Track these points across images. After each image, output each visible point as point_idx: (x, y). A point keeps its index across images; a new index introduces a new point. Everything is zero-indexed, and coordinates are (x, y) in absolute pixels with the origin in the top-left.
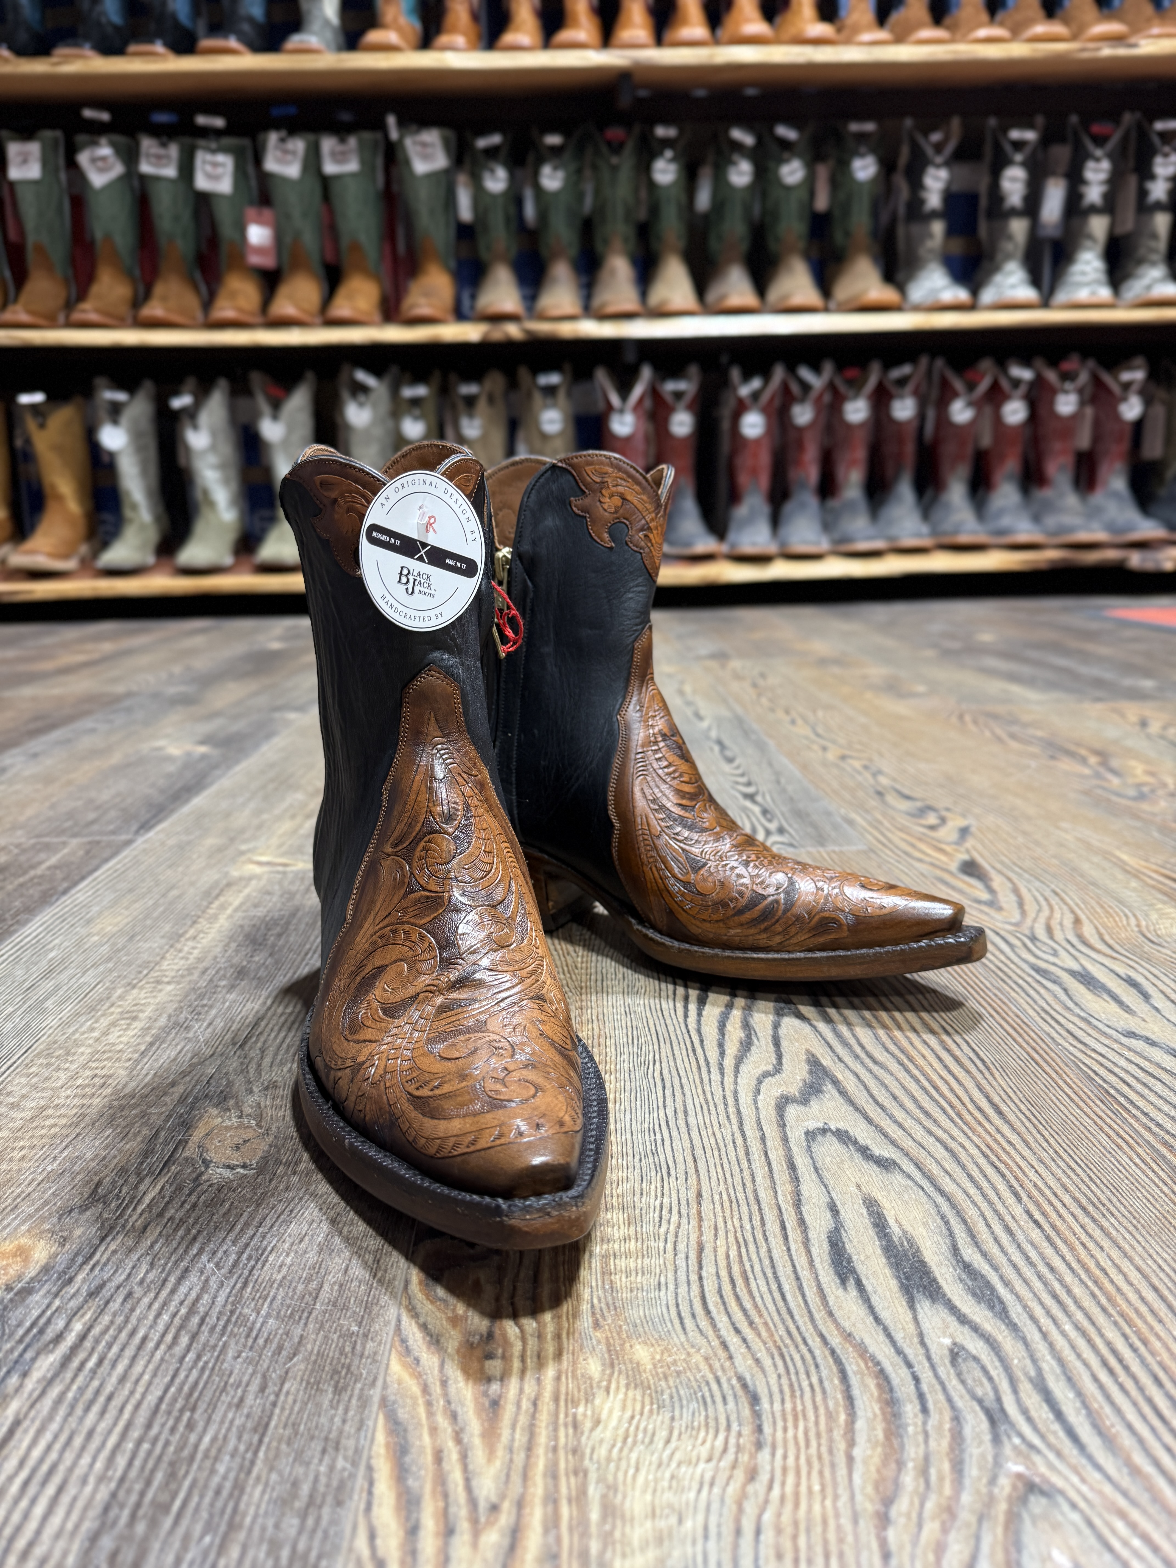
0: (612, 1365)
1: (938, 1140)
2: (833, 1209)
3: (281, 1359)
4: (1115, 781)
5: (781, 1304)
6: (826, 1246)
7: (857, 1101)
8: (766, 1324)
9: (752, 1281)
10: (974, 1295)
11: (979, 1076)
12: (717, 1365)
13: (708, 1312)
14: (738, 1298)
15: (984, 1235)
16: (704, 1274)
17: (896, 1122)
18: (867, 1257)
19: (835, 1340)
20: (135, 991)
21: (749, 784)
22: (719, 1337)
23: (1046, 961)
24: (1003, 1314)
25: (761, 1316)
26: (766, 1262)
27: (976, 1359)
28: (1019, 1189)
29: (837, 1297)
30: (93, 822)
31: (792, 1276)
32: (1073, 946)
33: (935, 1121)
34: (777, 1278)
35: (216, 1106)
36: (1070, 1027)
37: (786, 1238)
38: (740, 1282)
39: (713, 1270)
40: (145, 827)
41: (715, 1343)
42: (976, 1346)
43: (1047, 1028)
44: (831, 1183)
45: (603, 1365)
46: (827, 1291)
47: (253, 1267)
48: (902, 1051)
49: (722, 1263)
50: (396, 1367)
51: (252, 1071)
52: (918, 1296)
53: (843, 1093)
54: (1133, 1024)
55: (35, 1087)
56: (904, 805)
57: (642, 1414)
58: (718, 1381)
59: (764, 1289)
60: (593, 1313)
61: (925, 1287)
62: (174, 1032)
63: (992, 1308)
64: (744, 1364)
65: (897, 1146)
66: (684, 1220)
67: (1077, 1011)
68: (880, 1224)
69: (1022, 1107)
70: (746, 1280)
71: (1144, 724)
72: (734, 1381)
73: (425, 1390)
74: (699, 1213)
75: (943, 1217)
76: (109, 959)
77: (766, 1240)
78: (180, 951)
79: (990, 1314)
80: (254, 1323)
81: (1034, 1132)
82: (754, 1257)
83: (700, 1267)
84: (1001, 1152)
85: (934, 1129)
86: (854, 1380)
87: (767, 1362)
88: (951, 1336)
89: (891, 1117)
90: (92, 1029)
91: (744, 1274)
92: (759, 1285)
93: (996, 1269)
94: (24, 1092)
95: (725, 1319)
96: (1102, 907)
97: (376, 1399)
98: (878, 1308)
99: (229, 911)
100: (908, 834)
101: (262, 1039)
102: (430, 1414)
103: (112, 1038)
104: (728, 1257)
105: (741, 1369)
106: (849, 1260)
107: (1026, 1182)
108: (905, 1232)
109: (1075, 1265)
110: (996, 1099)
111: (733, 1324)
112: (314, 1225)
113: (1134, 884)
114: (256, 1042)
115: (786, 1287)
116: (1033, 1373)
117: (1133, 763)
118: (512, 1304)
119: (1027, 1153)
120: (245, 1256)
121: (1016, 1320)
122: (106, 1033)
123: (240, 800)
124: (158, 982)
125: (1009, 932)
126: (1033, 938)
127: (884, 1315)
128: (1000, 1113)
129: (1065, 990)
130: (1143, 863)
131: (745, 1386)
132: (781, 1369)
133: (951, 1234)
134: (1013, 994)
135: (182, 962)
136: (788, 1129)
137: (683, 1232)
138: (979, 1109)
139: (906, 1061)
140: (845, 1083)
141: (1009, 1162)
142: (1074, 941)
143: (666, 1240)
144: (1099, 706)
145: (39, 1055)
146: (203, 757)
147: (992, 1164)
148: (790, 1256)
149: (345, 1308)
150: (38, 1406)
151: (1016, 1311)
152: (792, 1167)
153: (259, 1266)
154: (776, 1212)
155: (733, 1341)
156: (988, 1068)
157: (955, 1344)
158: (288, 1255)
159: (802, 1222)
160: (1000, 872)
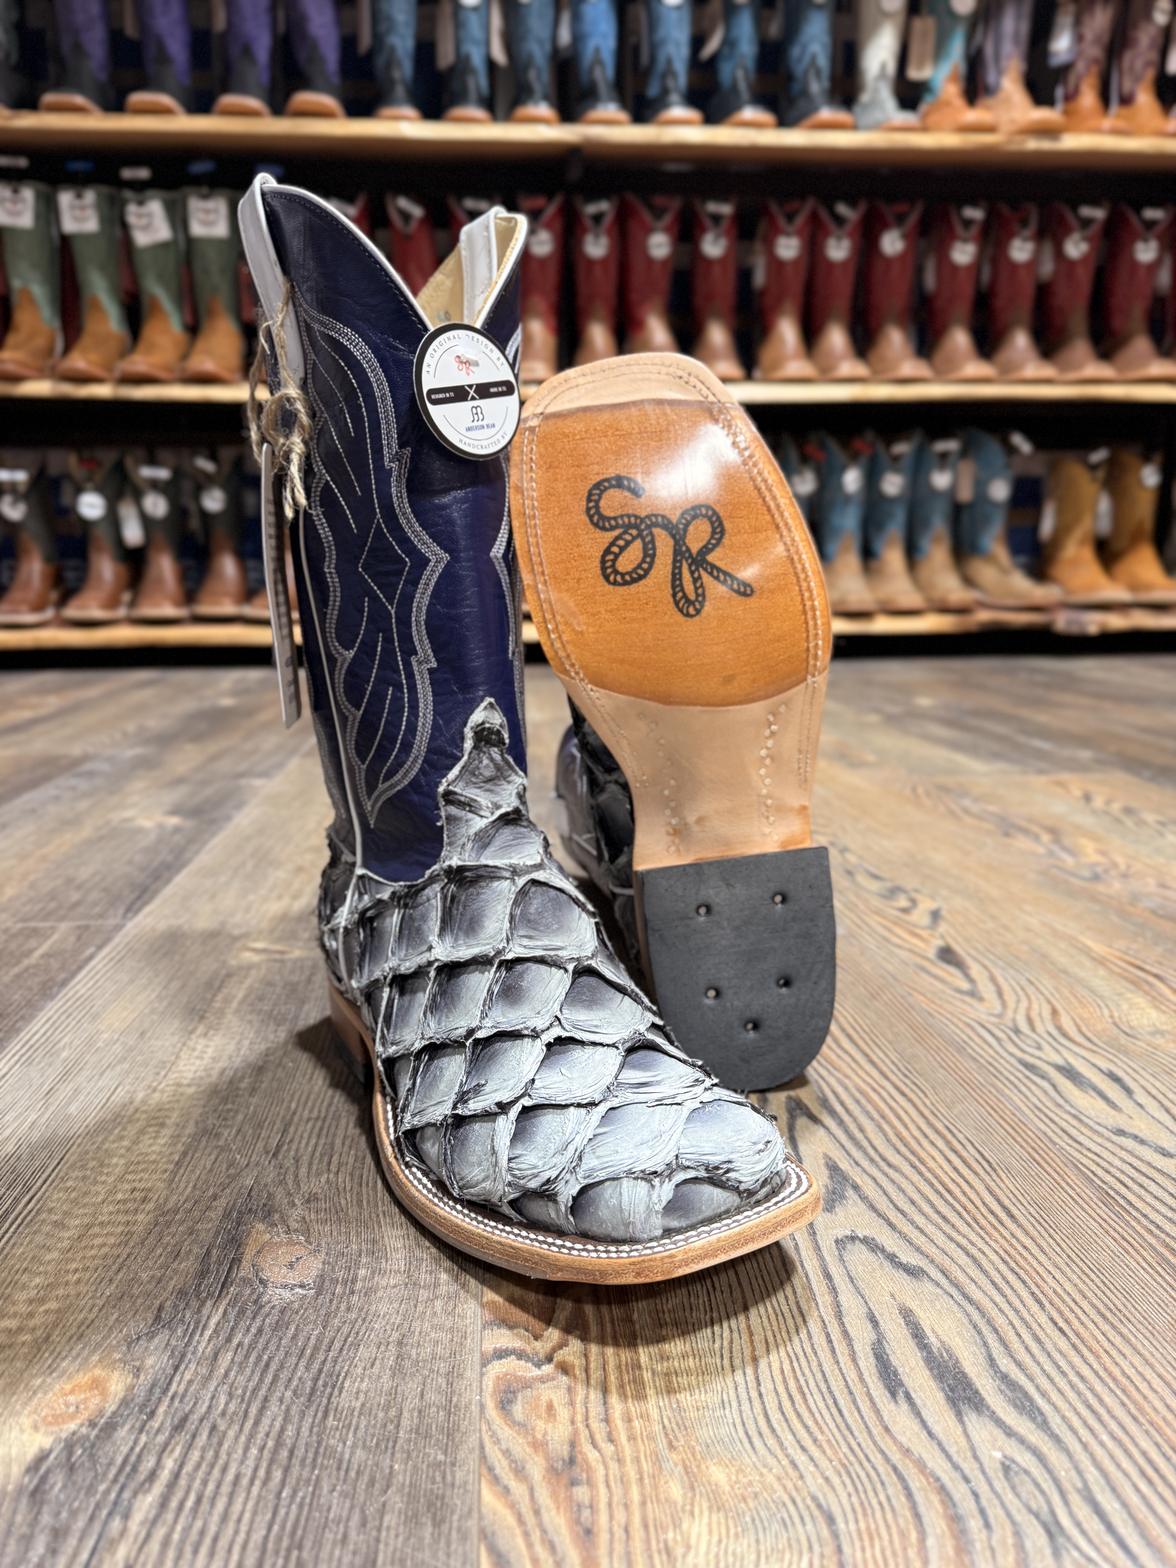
0: (692, 1488)
1: (959, 1245)
2: (873, 1320)
3: (376, 1492)
4: (1069, 861)
5: (839, 1419)
6: (872, 1360)
7: (878, 1206)
8: (829, 1441)
9: (808, 1396)
10: (1016, 1406)
11: (987, 1178)
12: (790, 1485)
13: (773, 1430)
14: (798, 1415)
15: (1016, 1345)
16: (763, 1390)
17: (918, 1228)
18: (912, 1369)
19: (896, 1457)
22: (787, 1456)
23: (1032, 1055)
24: (1044, 1425)
25: (822, 1433)
26: (819, 1376)
27: (1026, 1472)
28: (1041, 1296)
29: (890, 1412)
30: (77, 904)
31: (846, 1391)
32: (1055, 1039)
33: (953, 1226)
34: (831, 1392)
35: (263, 1220)
36: (1064, 1124)
37: (833, 1351)
38: (797, 1397)
39: (770, 1386)
40: (132, 909)
41: (785, 1462)
42: (1025, 1459)
43: (1043, 1127)
44: (867, 1292)
45: (683, 1487)
46: (880, 1405)
47: (331, 1395)
48: (913, 1153)
49: (778, 1379)
50: (488, 1496)
51: (290, 1182)
52: (965, 1408)
53: (864, 1198)
54: (1121, 1121)
55: (75, 1202)
56: (875, 886)
57: (728, 1537)
58: (794, 1502)
59: (821, 1405)
60: (666, 1434)
61: (969, 1399)
62: (204, 1140)
63: (1033, 1420)
64: (814, 1483)
65: (922, 1253)
66: (736, 1335)
67: (1068, 1108)
68: (918, 1335)
69: (1031, 1210)
70: (803, 1394)
71: (1087, 798)
72: (809, 1501)
73: (521, 1521)
74: (749, 1327)
75: (975, 1327)
76: (124, 1059)
77: (816, 1353)
78: (194, 1049)
79: (1032, 1426)
80: (342, 1454)
81: (1046, 1236)
82: (807, 1371)
83: (759, 1384)
84: (1018, 1258)
85: (954, 1234)
86: (919, 1497)
87: (836, 1481)
88: (1000, 1449)
89: (912, 1222)
90: (121, 1138)
91: (800, 1388)
92: (816, 1399)
93: (1031, 1379)
94: (65, 1208)
95: (790, 1437)
96: (1076, 997)
97: (475, 1531)
98: (930, 1421)
99: (234, 1005)
100: (884, 917)
101: (294, 1147)
102: (530, 1545)
103: (143, 1147)
104: (782, 1372)
105: (813, 1489)
106: (896, 1374)
107: (1046, 1289)
108: (942, 1343)
109: (1102, 1373)
110: (1007, 1202)
111: (798, 1442)
112: (383, 1348)
113: (1102, 972)
114: (288, 1150)
115: (842, 1403)
116: (1079, 1485)
117: (1083, 841)
118: (587, 1426)
119: (1042, 1258)
120: (321, 1382)
121: (1057, 1431)
122: (136, 1142)
123: (223, 879)
125: (994, 1024)
126: (1017, 1031)
127: (936, 1429)
128: (1012, 1216)
129: (1054, 1086)
130: (1108, 950)
131: (819, 1506)
132: (850, 1488)
133: (985, 1344)
134: (1007, 1091)
135: (198, 1062)
136: (818, 1237)
137: (736, 1347)
138: (992, 1212)
139: (918, 1163)
140: (865, 1188)
141: (1028, 1267)
142: (1055, 1033)
143: (722, 1356)
144: (1043, 779)
145: (72, 1167)
146: (177, 830)
147: (1012, 1270)
148: (840, 1369)
149: (427, 1436)
150: (146, 1549)
151: (1055, 1421)
152: (828, 1276)
153: (336, 1392)
154: (820, 1324)
155: (801, 1459)
156: (995, 1170)
157: (1005, 1457)
158: (362, 1381)
159: (845, 1333)
160: (975, 959)
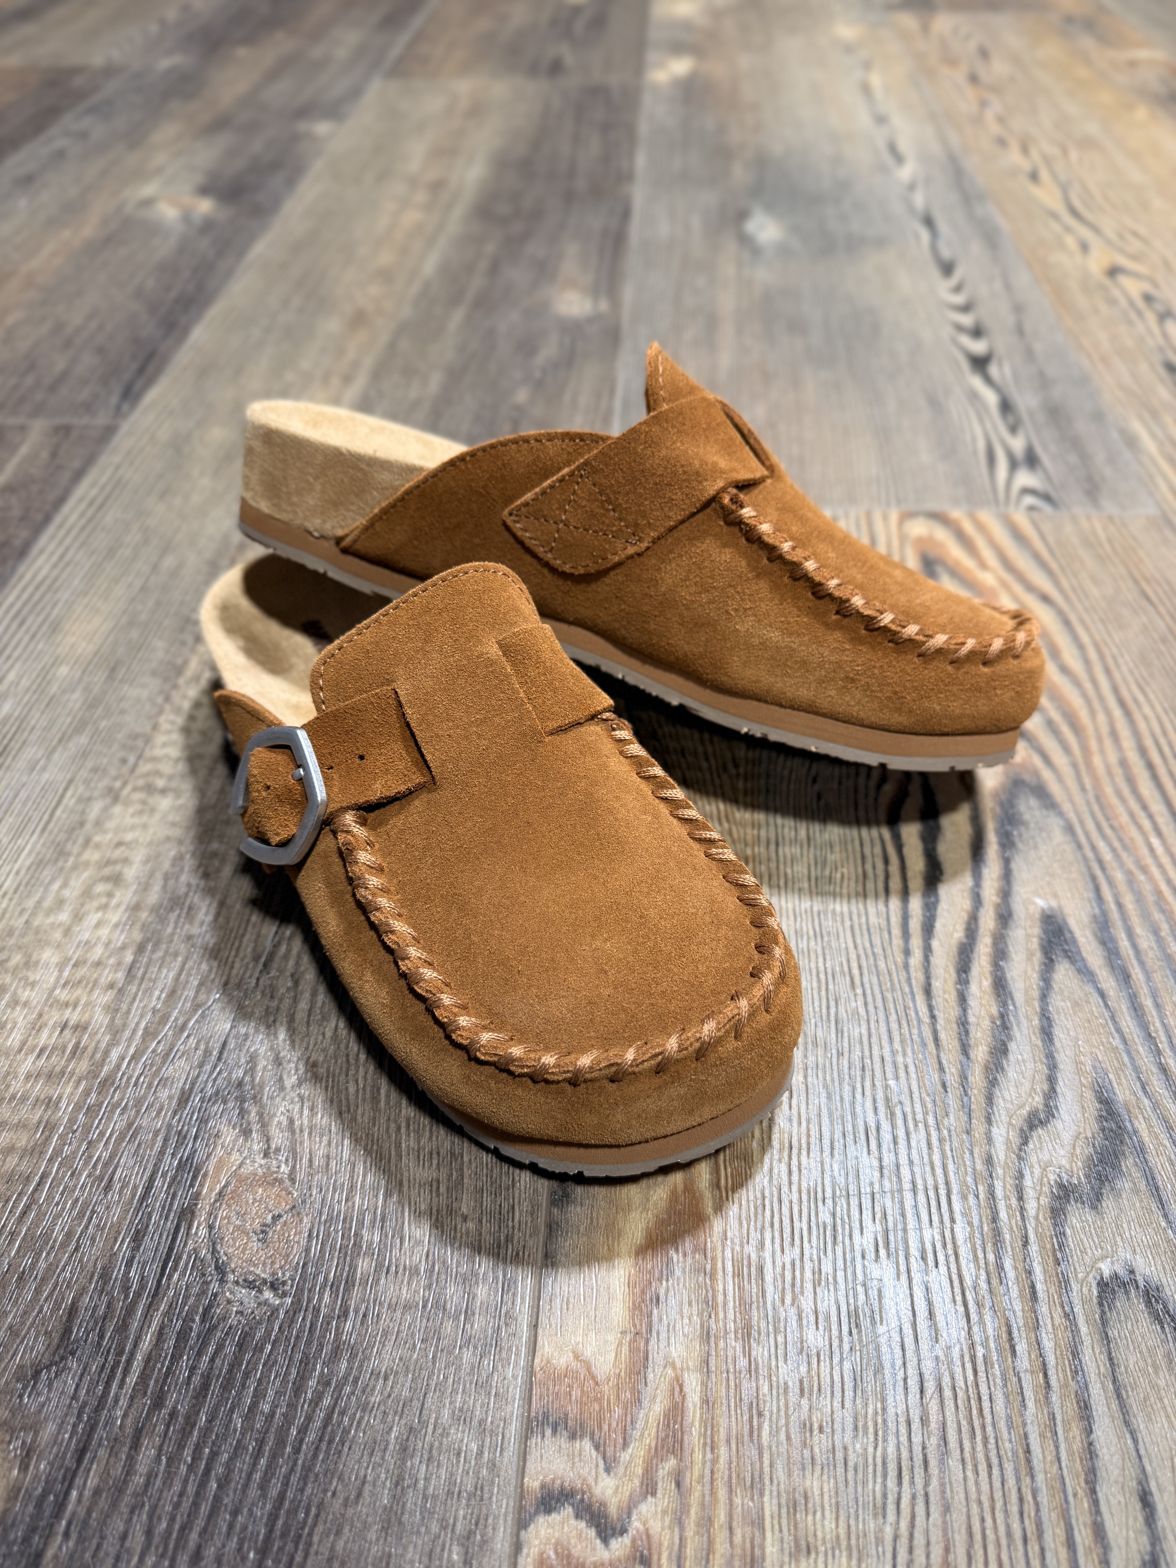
20: (117, 809)
21: (977, 332)
30: (61, 380)
35: (232, 1121)
53: (1151, 1181)
66: (921, 1506)
76: (84, 724)
103: (86, 928)
124: (150, 789)
146: (206, 226)
